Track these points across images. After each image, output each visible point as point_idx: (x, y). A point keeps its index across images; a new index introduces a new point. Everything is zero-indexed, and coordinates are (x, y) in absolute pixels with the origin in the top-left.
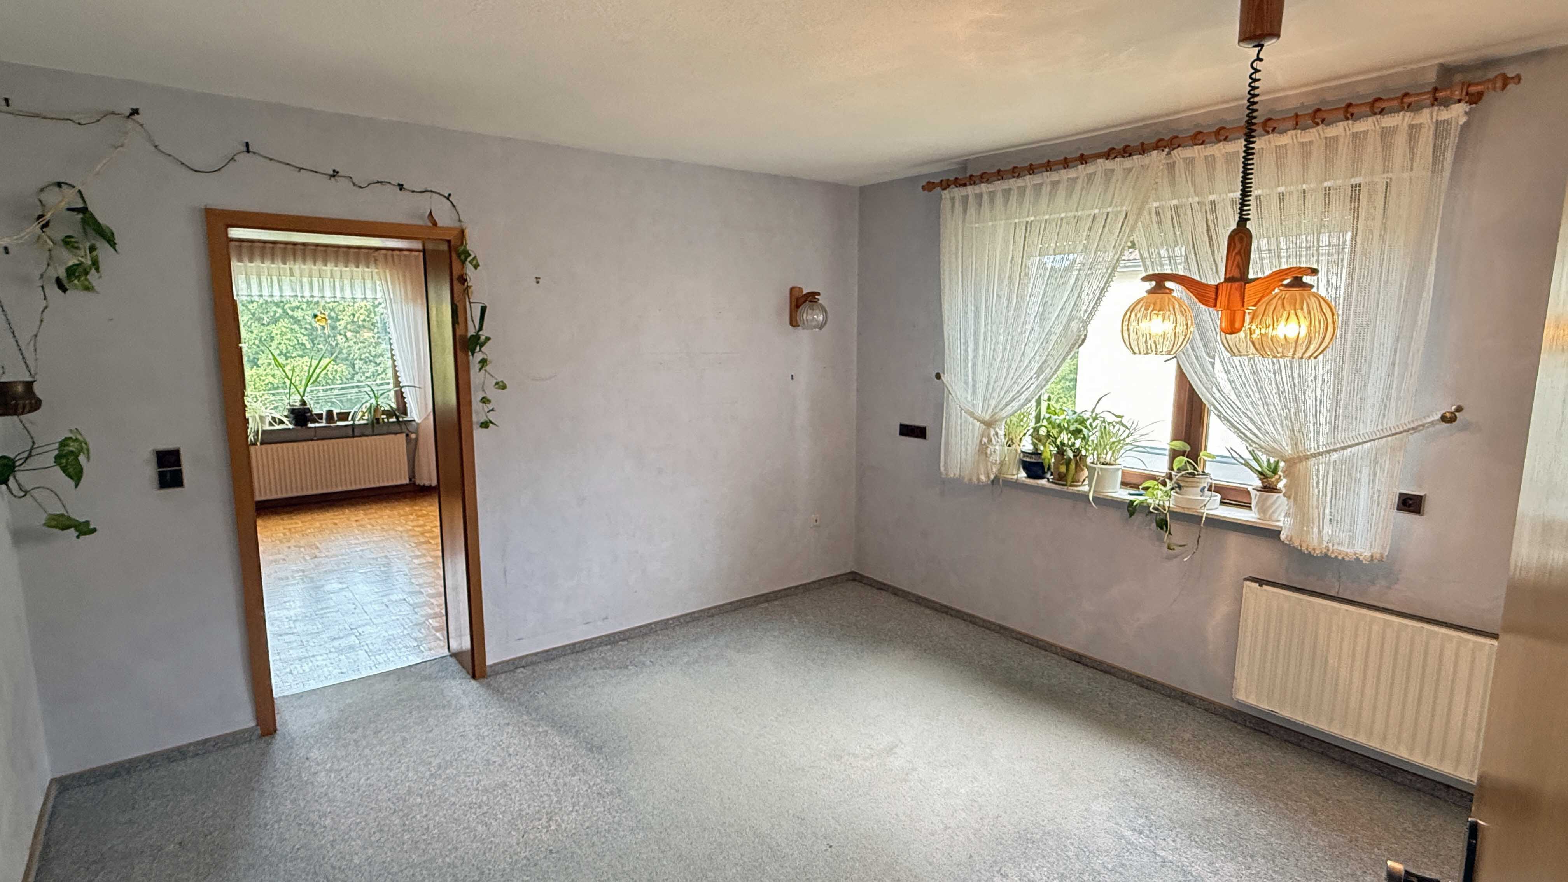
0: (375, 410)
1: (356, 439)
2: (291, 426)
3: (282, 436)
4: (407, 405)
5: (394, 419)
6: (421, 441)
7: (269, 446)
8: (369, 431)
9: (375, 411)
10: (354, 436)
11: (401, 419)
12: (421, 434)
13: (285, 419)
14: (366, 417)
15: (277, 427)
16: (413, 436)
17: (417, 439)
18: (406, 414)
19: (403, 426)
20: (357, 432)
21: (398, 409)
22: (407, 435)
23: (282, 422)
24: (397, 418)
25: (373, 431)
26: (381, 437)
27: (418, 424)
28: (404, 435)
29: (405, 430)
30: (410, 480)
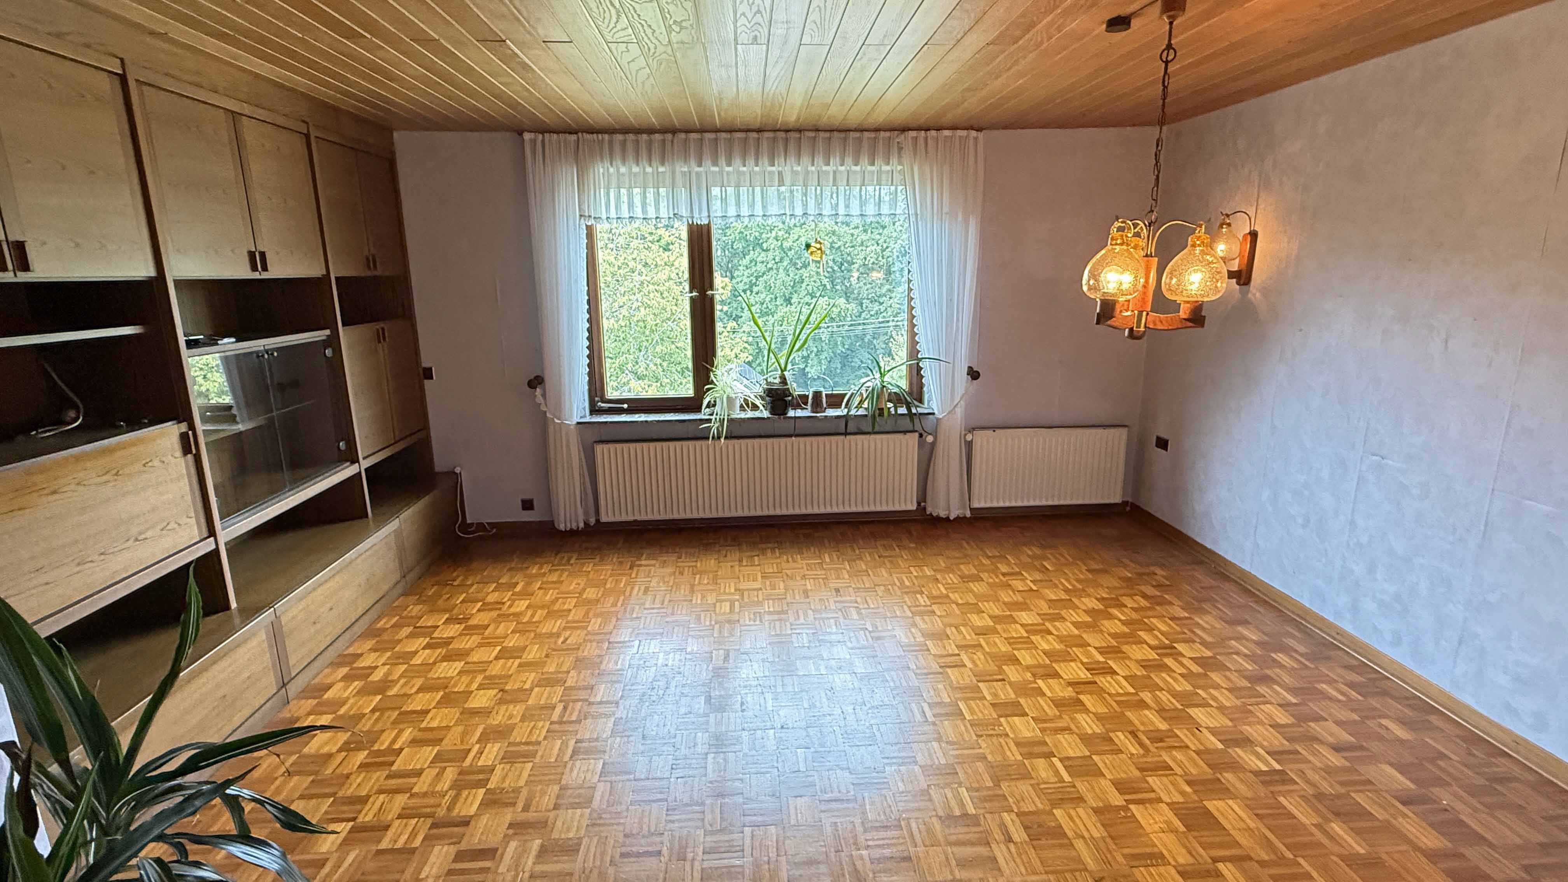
0: (877, 394)
1: (848, 437)
2: (766, 414)
3: (754, 429)
4: (925, 389)
5: (902, 410)
6: (940, 447)
7: (736, 441)
8: (866, 426)
9: (878, 398)
10: (846, 434)
11: (914, 411)
12: (941, 437)
13: (758, 402)
14: (865, 405)
15: (750, 414)
16: (930, 439)
17: (933, 444)
18: (921, 401)
19: (917, 421)
20: (851, 427)
21: (910, 394)
22: (921, 436)
23: (755, 407)
24: (909, 409)
25: (873, 427)
26: (884, 436)
27: (938, 419)
28: (917, 435)
29: (918, 427)
30: (919, 504)
